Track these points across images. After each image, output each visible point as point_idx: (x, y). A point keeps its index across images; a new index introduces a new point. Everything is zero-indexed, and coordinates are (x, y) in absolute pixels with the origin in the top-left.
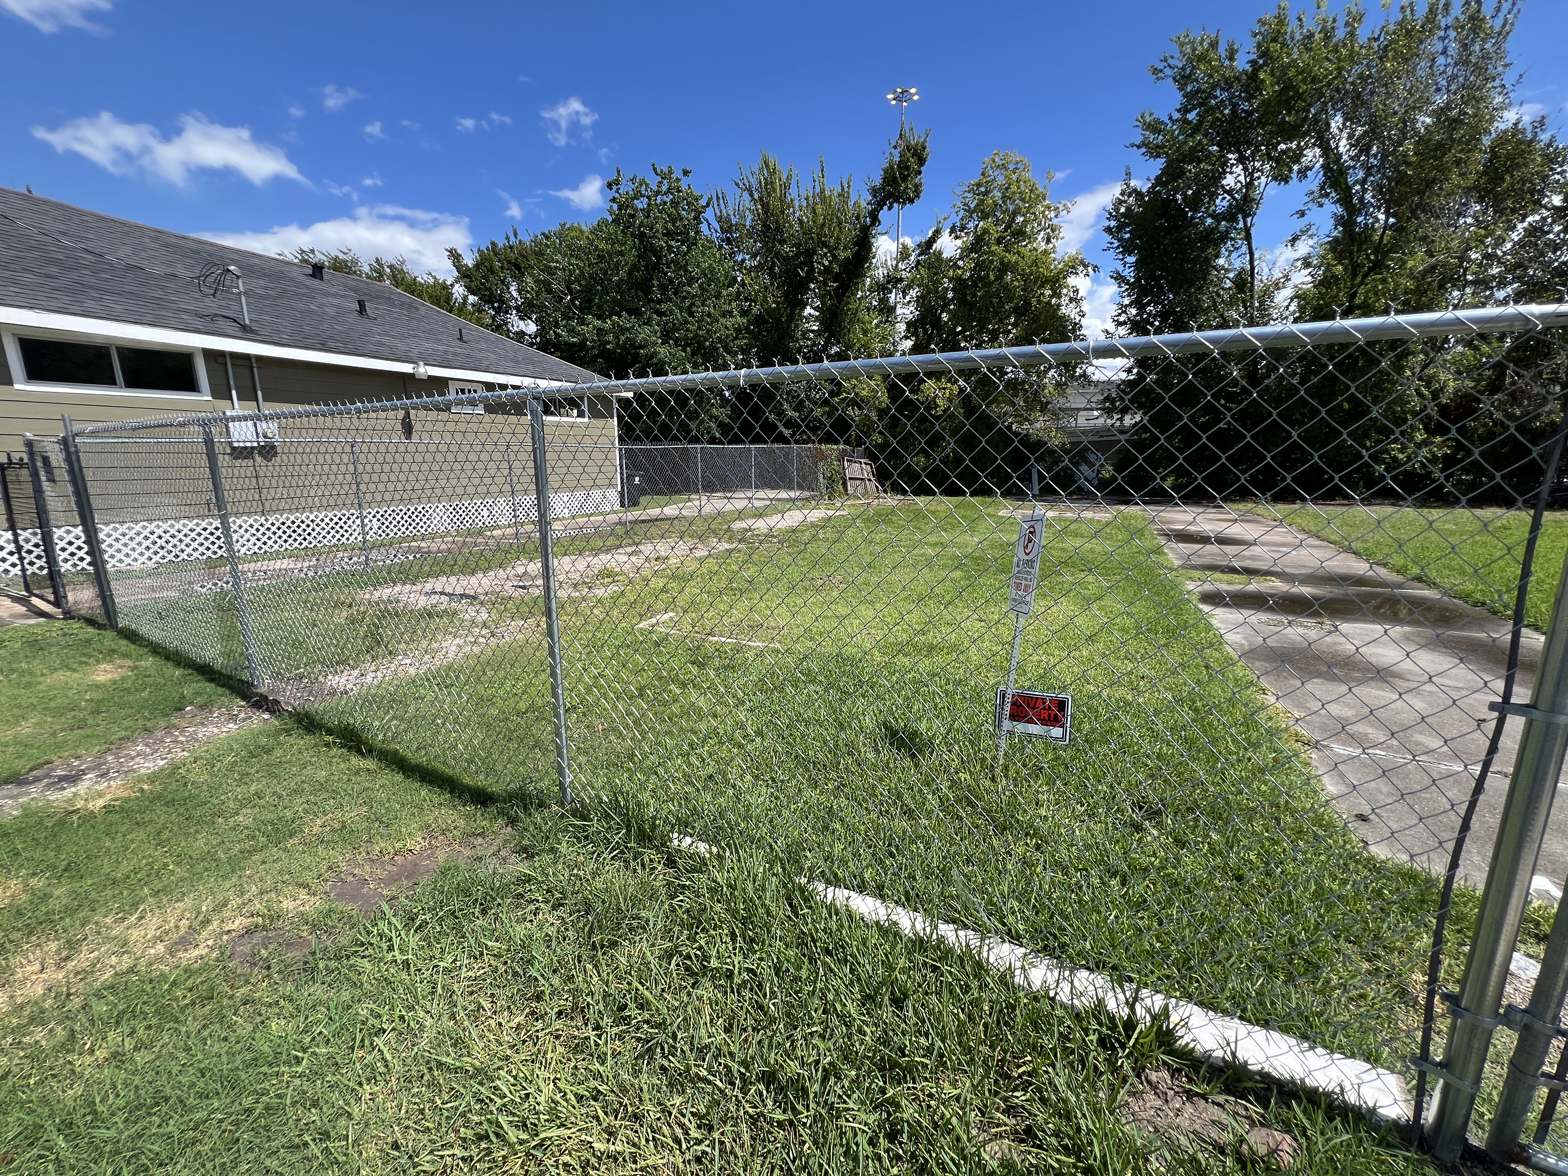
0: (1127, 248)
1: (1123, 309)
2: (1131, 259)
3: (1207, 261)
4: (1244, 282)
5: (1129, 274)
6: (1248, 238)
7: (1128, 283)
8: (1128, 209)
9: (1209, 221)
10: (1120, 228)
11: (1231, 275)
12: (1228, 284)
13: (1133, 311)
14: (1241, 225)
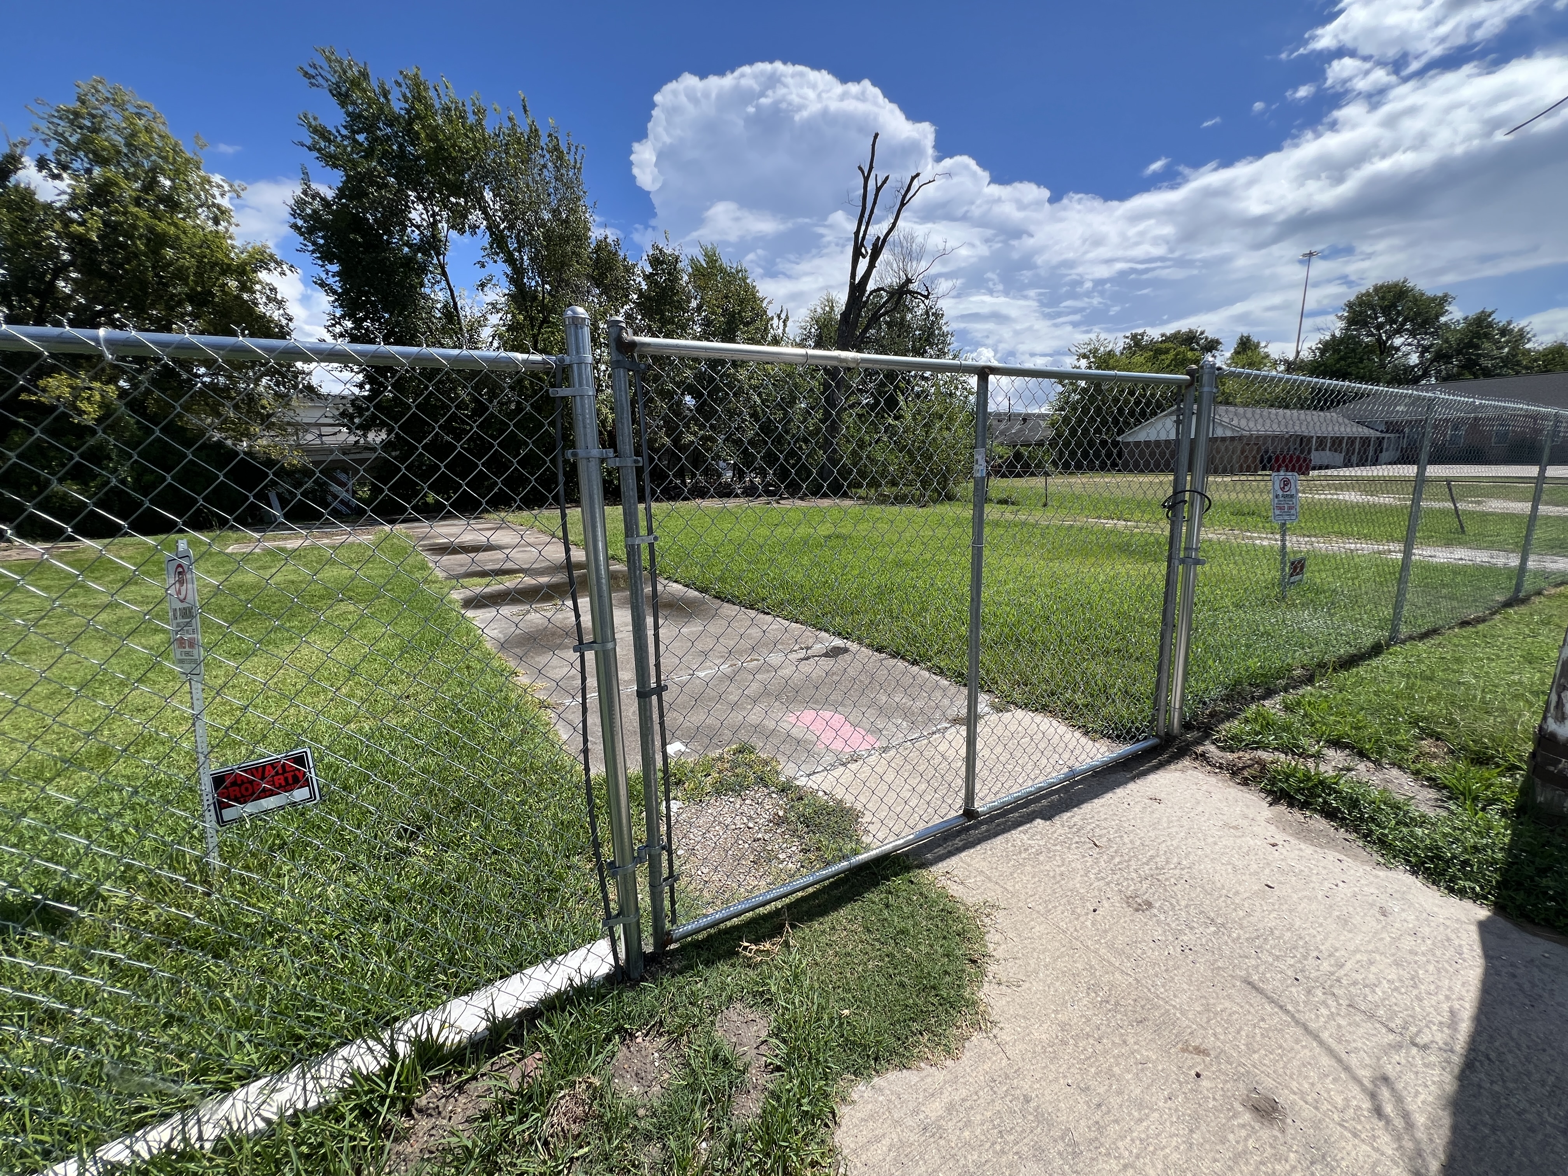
0: (326, 256)
1: (337, 322)
2: (335, 268)
3: (413, 287)
4: (451, 314)
5: (335, 283)
6: (444, 274)
7: (335, 292)
8: (314, 211)
9: (406, 249)
10: (311, 231)
11: (439, 306)
12: (439, 315)
13: (349, 324)
14: (435, 261)
